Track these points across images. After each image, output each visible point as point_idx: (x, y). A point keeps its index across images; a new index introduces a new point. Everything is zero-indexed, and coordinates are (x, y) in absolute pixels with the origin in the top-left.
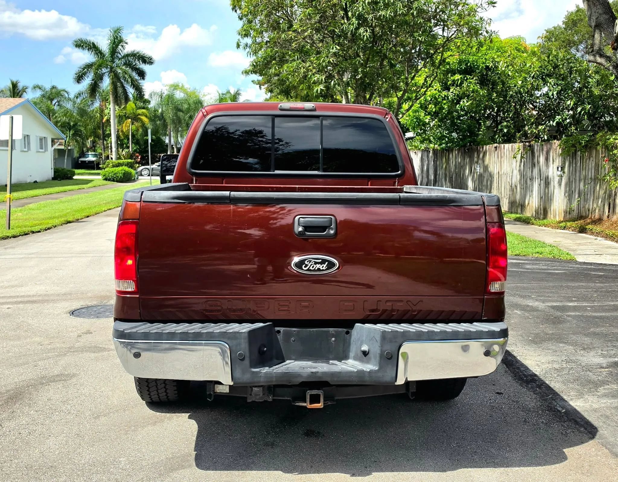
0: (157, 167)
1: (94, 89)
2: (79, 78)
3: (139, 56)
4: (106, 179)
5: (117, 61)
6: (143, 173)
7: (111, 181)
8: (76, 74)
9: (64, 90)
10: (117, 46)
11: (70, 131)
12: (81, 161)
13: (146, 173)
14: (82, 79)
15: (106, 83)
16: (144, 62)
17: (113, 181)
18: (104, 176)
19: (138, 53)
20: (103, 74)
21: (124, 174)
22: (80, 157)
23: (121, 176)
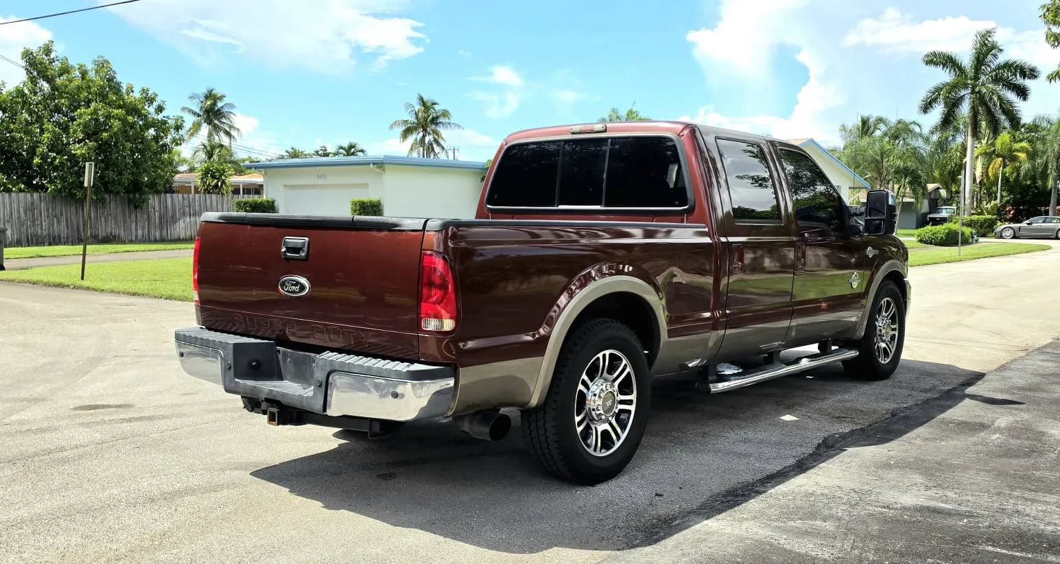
0: (1026, 225)
1: (948, 121)
2: (927, 107)
3: (1017, 66)
4: (921, 241)
5: (983, 78)
6: (1004, 234)
7: (927, 244)
8: (924, 101)
9: (914, 123)
10: (985, 56)
11: (906, 178)
12: (930, 218)
13: (1009, 234)
14: (931, 107)
15: (965, 110)
16: (1024, 75)
17: (931, 243)
18: (918, 236)
19: (1015, 62)
20: (962, 98)
21: (948, 233)
22: (930, 213)
23: (942, 237)
